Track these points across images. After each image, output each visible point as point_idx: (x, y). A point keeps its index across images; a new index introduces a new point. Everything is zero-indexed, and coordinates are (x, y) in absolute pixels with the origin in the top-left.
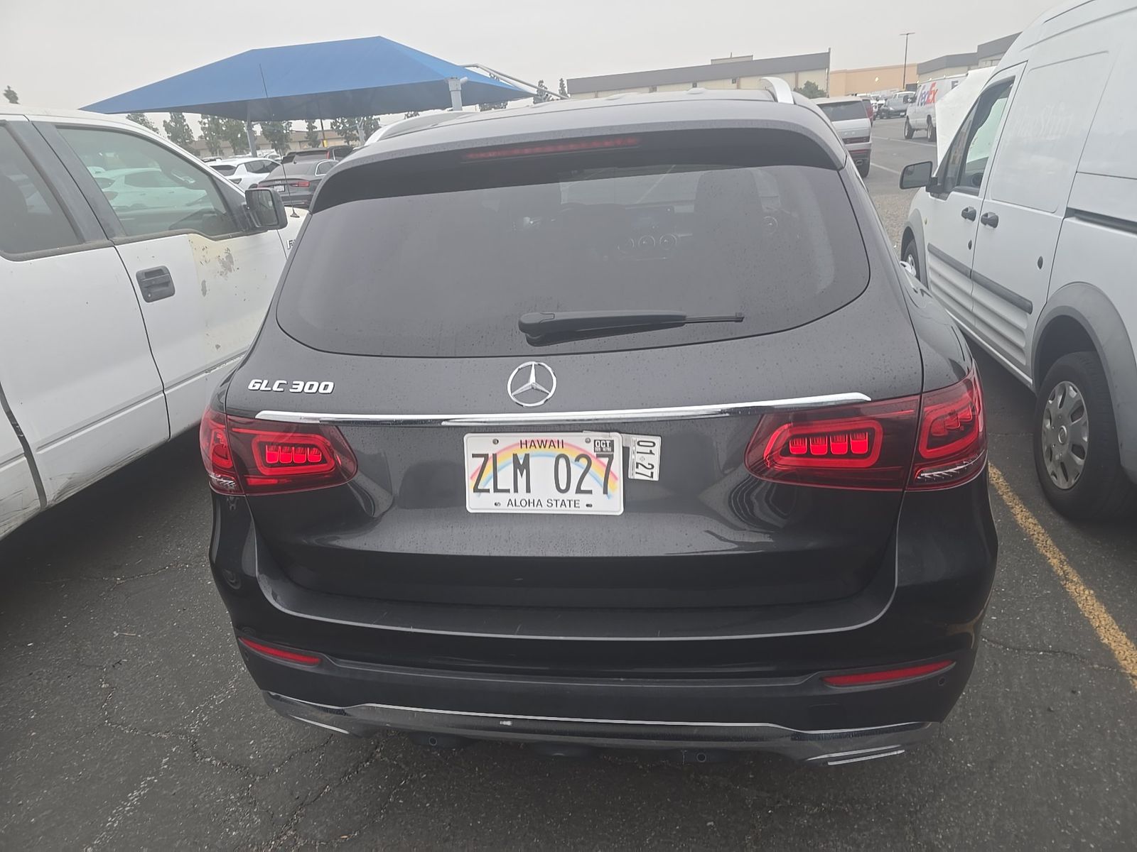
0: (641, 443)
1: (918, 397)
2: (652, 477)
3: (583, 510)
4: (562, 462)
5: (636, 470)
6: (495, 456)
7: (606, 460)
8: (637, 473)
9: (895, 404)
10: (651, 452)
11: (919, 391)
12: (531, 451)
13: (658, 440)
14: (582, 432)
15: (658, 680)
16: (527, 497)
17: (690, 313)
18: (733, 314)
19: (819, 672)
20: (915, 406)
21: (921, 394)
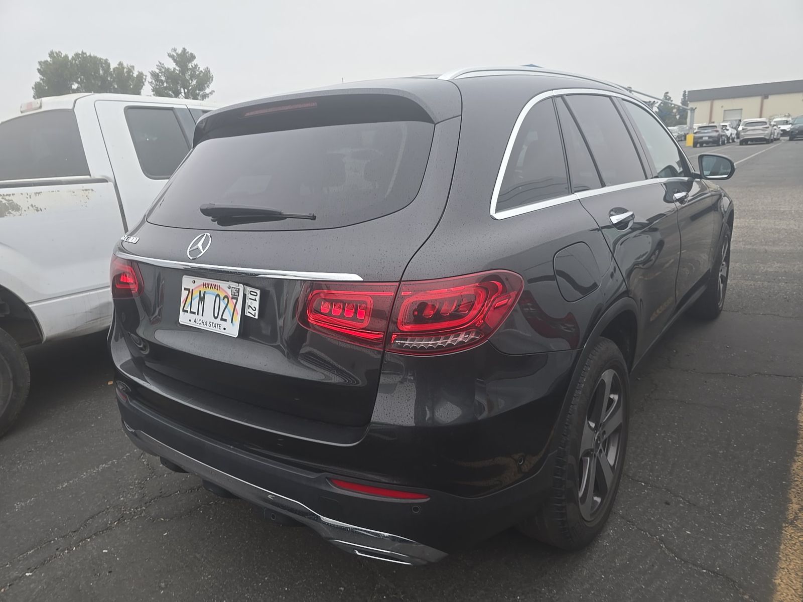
0: (251, 293)
1: (397, 284)
2: (255, 316)
3: (222, 332)
4: (218, 298)
5: (248, 310)
6: (192, 290)
7: (235, 301)
8: (249, 312)
9: (380, 286)
10: (255, 300)
11: (399, 279)
12: (207, 290)
13: (258, 292)
14: (228, 281)
15: (247, 453)
16: (202, 318)
17: (286, 212)
18: (307, 214)
19: (325, 473)
20: (394, 289)
21: (400, 281)
